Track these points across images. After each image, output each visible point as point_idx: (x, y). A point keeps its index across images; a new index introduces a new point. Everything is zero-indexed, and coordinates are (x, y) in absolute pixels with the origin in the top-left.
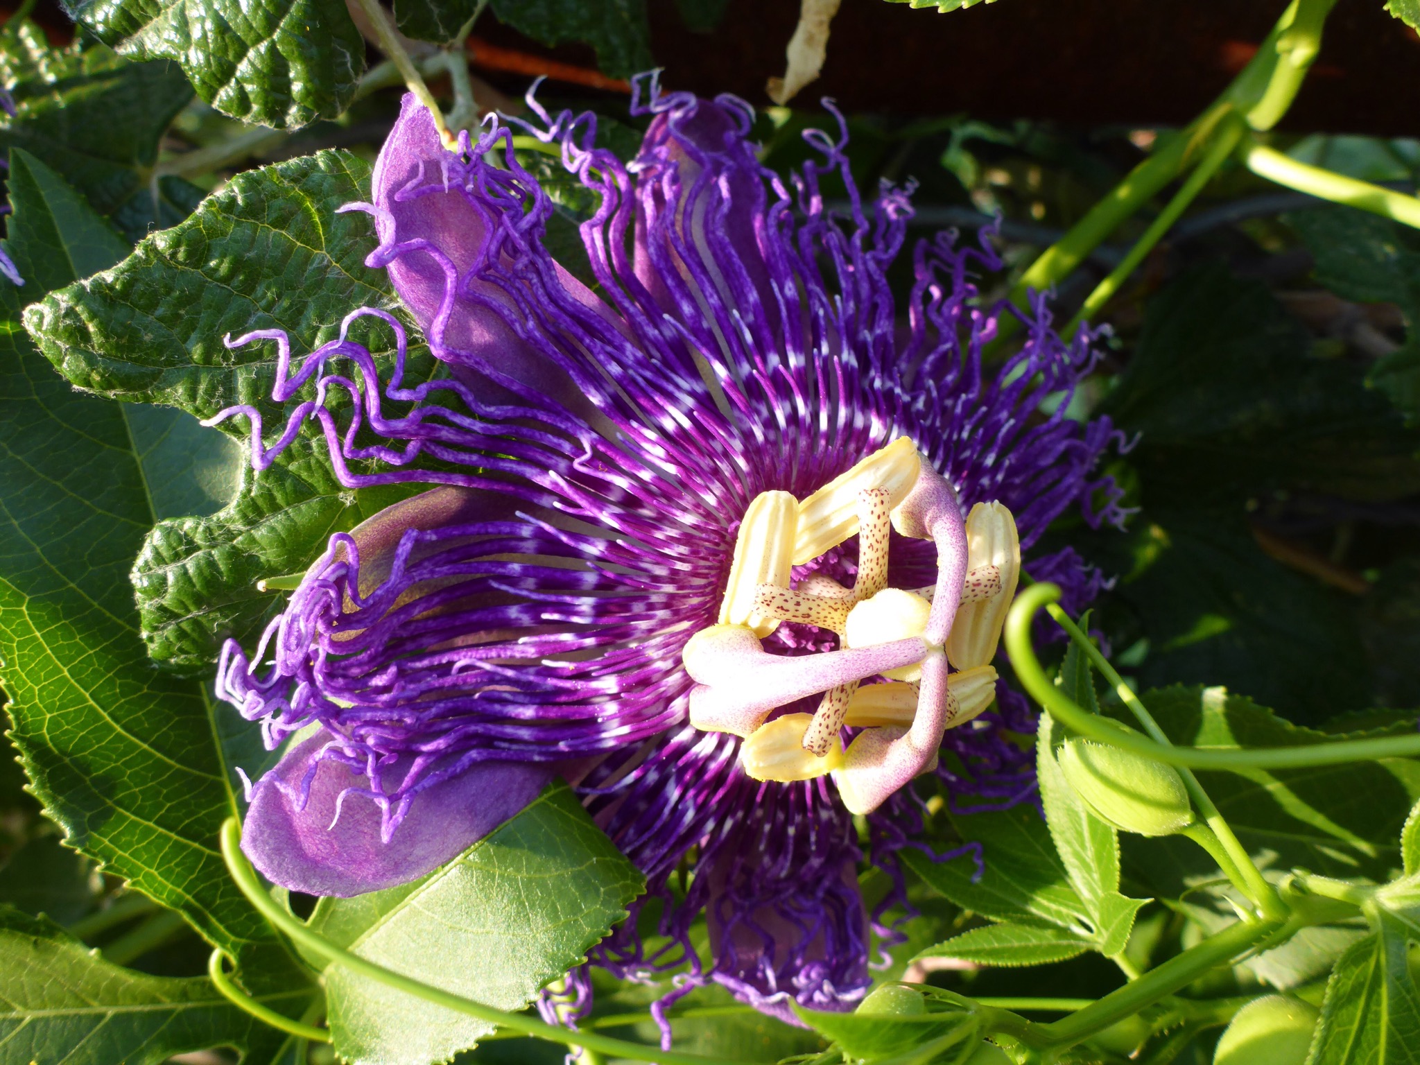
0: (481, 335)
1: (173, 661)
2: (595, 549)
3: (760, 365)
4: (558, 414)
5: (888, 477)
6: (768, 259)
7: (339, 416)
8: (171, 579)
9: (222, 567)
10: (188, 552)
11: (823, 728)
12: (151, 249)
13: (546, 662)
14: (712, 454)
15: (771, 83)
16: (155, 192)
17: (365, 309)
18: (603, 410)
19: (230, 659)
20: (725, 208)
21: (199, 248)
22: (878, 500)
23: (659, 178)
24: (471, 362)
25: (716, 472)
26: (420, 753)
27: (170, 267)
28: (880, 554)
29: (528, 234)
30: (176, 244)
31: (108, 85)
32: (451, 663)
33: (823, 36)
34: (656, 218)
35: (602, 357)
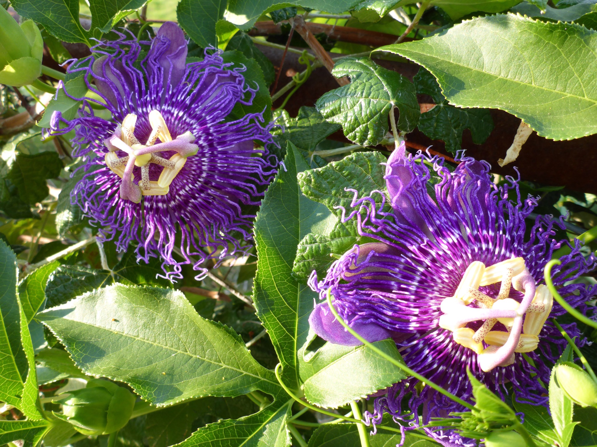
0: (405, 205)
1: (297, 273)
2: (421, 269)
3: (480, 231)
4: (419, 231)
5: (515, 267)
6: (488, 206)
7: (363, 216)
8: (308, 249)
9: (321, 249)
10: (314, 243)
11: (480, 335)
12: (331, 165)
13: (399, 300)
14: (462, 251)
15: (500, 160)
16: (312, 159)
17: (377, 191)
18: (432, 233)
19: (313, 276)
20: (478, 189)
21: (342, 168)
22: (510, 271)
23: (460, 178)
24: (400, 210)
25: (462, 257)
26: (358, 315)
27: (334, 171)
28: (507, 288)
29: (422, 182)
30: (337, 165)
31: (303, 130)
32: (371, 294)
33: (519, 149)
34: (457, 188)
35: (435, 218)
